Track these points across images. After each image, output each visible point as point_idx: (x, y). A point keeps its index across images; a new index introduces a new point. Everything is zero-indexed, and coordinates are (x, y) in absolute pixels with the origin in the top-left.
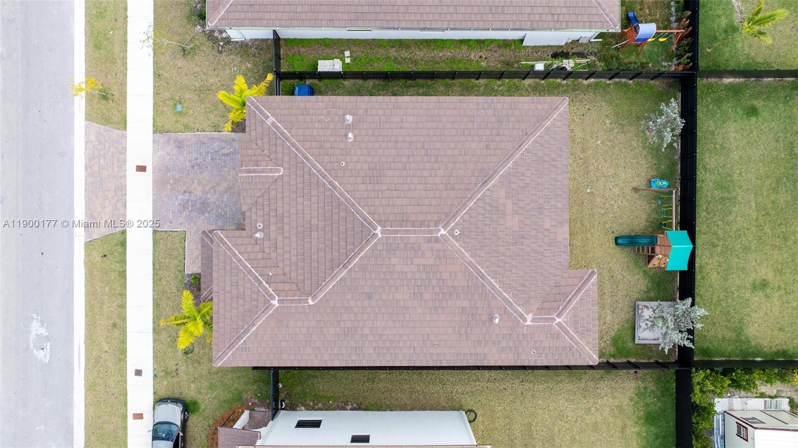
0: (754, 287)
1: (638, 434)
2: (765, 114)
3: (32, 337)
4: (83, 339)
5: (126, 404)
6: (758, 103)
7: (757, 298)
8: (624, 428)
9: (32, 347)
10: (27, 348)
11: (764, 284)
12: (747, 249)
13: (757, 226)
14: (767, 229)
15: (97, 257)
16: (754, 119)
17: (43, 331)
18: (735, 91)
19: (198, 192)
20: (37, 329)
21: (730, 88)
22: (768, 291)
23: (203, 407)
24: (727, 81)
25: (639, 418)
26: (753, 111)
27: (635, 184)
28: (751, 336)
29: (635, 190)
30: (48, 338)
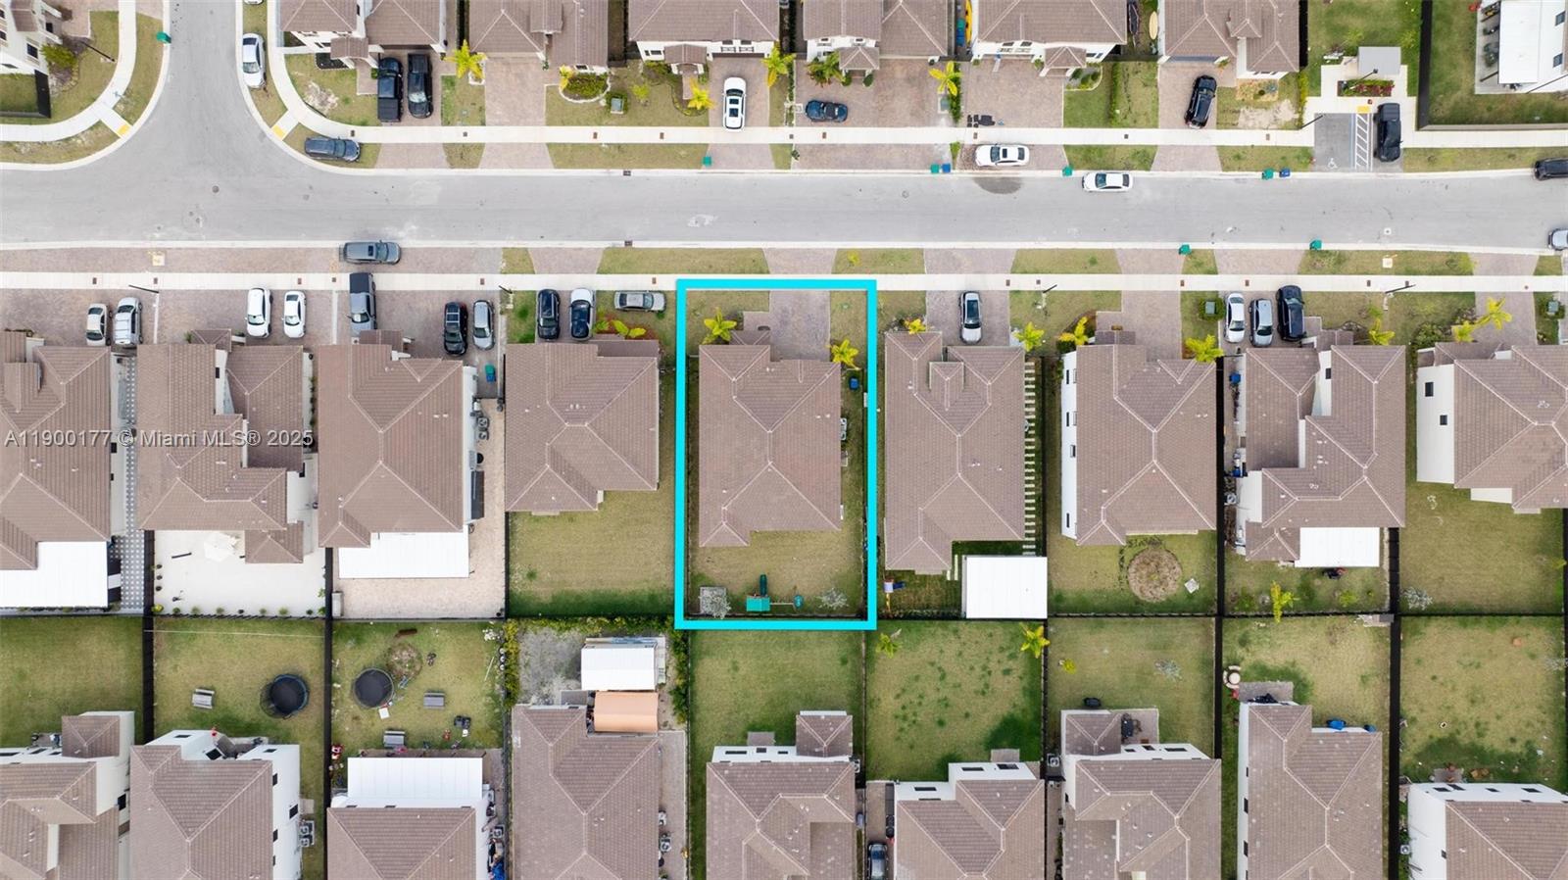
0: (734, 663)
1: (643, 590)
2: (842, 670)
3: (704, 216)
4: (702, 247)
5: (662, 273)
6: (849, 665)
7: (728, 665)
8: (647, 581)
9: (698, 215)
10: (697, 213)
11: (736, 669)
12: (758, 658)
13: (772, 664)
14: (771, 671)
15: (753, 256)
16: (839, 662)
17: (707, 223)
18: (857, 651)
19: (793, 319)
20: (708, 219)
21: (859, 647)
22: (732, 671)
23: (661, 321)
24: (863, 645)
25: (653, 591)
26: (844, 662)
27: (798, 587)
28: (704, 660)
29: (795, 588)
30: (702, 225)
